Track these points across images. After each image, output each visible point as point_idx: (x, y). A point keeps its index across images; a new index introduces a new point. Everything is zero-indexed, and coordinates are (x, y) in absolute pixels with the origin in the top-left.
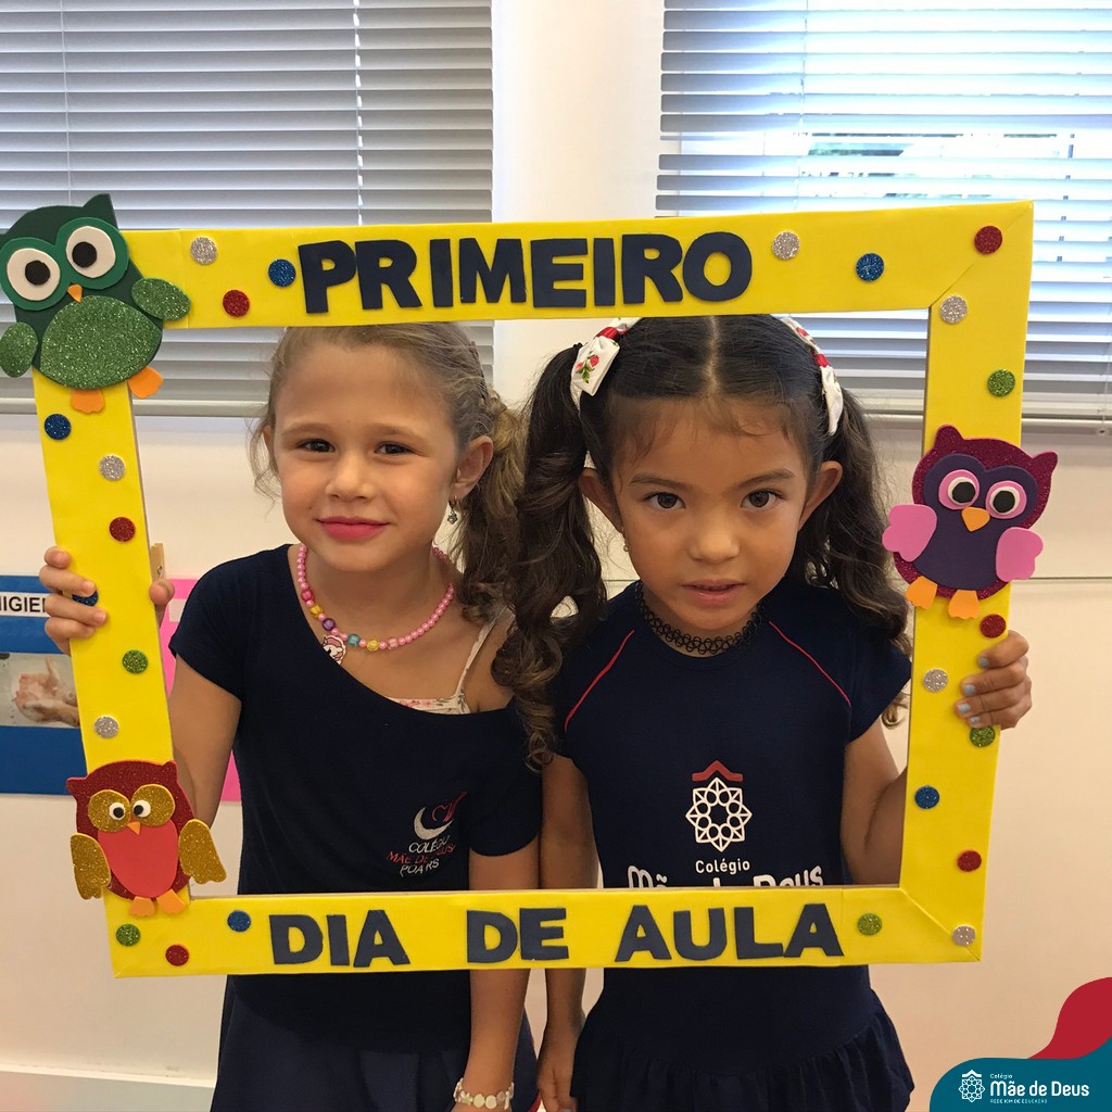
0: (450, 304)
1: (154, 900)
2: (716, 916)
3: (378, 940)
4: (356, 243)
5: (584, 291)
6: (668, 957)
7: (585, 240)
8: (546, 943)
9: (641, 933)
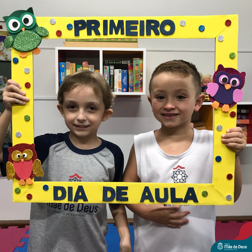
0: (107, 34)
1: (25, 180)
2: (166, 190)
3: (80, 194)
4: (87, 20)
5: (137, 32)
6: (154, 201)
7: (138, 21)
8: (123, 196)
9: (147, 194)
